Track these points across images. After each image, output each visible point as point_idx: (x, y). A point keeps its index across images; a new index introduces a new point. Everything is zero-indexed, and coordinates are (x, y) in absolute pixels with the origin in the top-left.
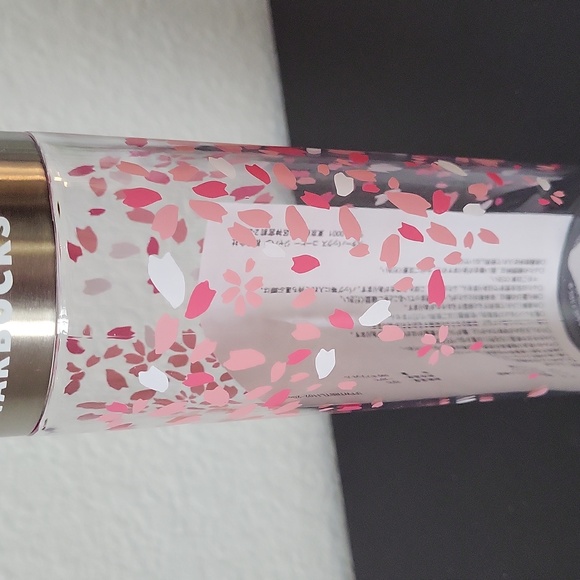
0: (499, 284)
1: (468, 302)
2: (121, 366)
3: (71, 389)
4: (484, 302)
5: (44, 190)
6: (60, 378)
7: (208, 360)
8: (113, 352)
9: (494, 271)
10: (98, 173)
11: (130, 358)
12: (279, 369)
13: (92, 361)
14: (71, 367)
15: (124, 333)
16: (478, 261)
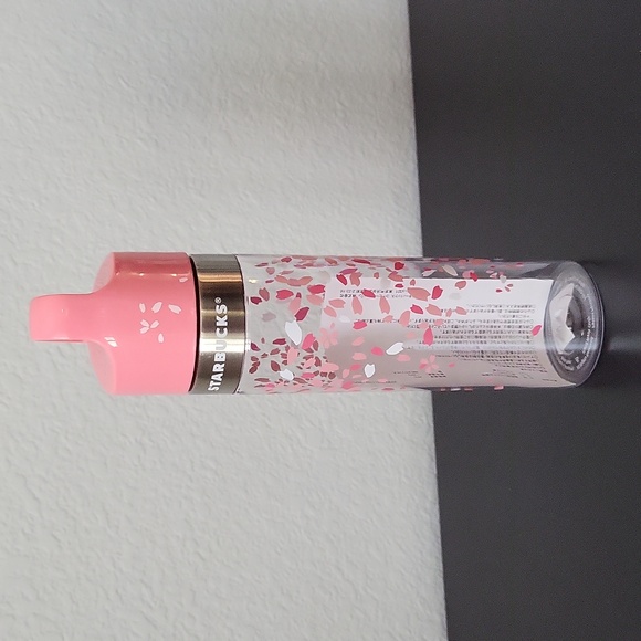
0: (503, 319)
1: (483, 329)
2: (279, 360)
3: (252, 371)
4: (493, 329)
5: (241, 285)
6: (248, 365)
7: (325, 358)
8: (275, 352)
9: (500, 311)
10: (270, 266)
11: (284, 356)
12: (346, 373)
13: (265, 355)
14: (253, 359)
15: (281, 342)
16: (490, 306)
